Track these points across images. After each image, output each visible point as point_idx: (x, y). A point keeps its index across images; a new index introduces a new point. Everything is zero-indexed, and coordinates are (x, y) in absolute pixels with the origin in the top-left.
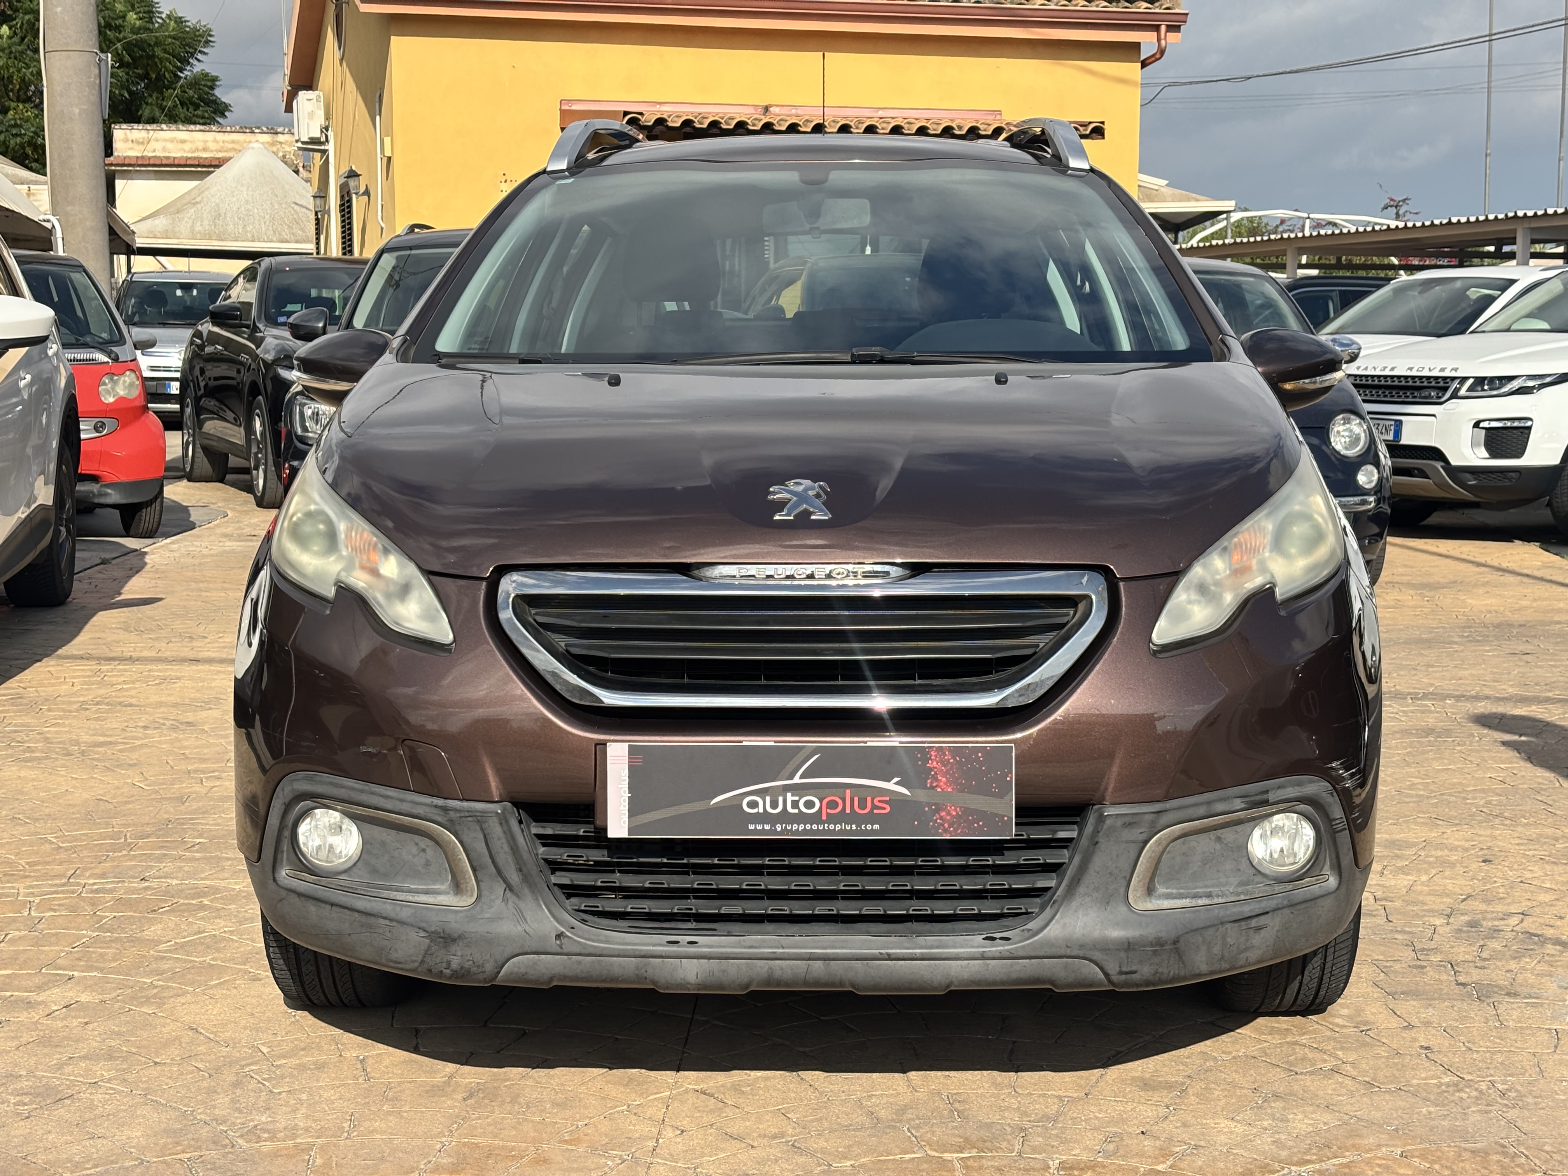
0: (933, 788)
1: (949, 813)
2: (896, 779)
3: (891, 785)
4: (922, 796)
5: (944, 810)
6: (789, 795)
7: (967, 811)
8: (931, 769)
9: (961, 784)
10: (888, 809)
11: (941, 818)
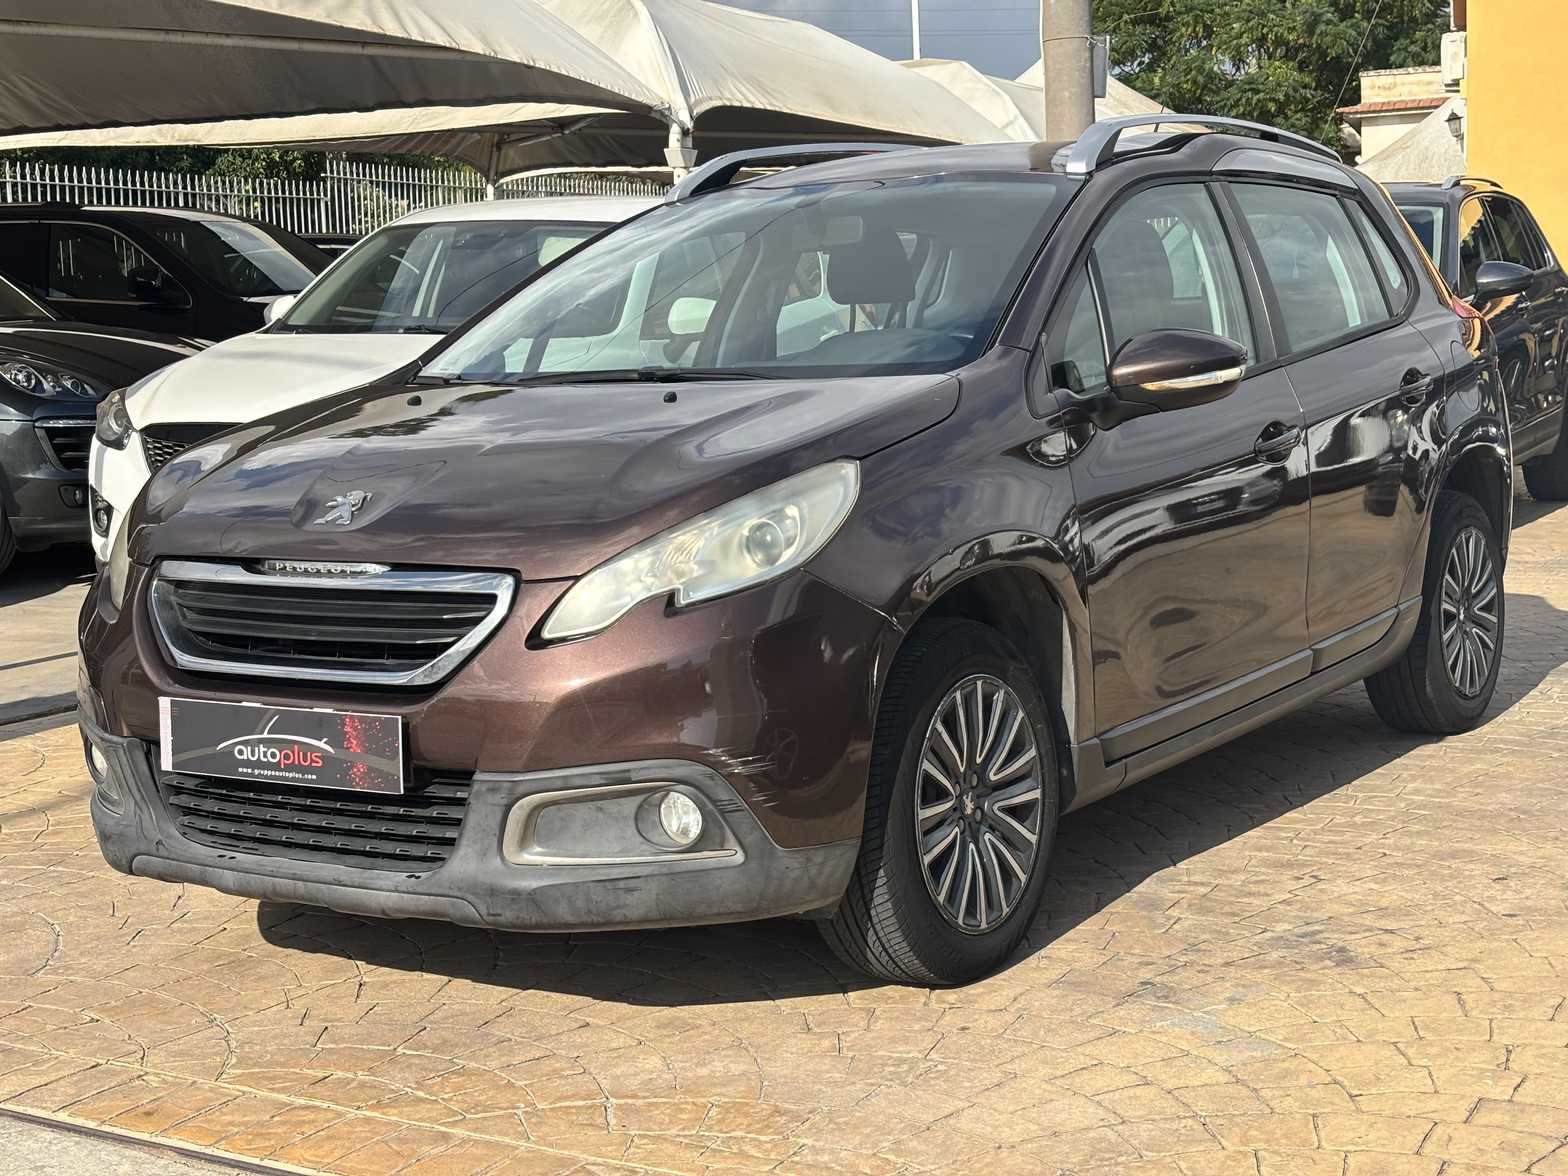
0: (348, 748)
1: (359, 770)
2: (325, 740)
3: (321, 744)
4: (343, 755)
5: (356, 767)
6: (261, 746)
7: (370, 769)
8: (347, 733)
9: (365, 747)
10: (320, 764)
11: (354, 773)
